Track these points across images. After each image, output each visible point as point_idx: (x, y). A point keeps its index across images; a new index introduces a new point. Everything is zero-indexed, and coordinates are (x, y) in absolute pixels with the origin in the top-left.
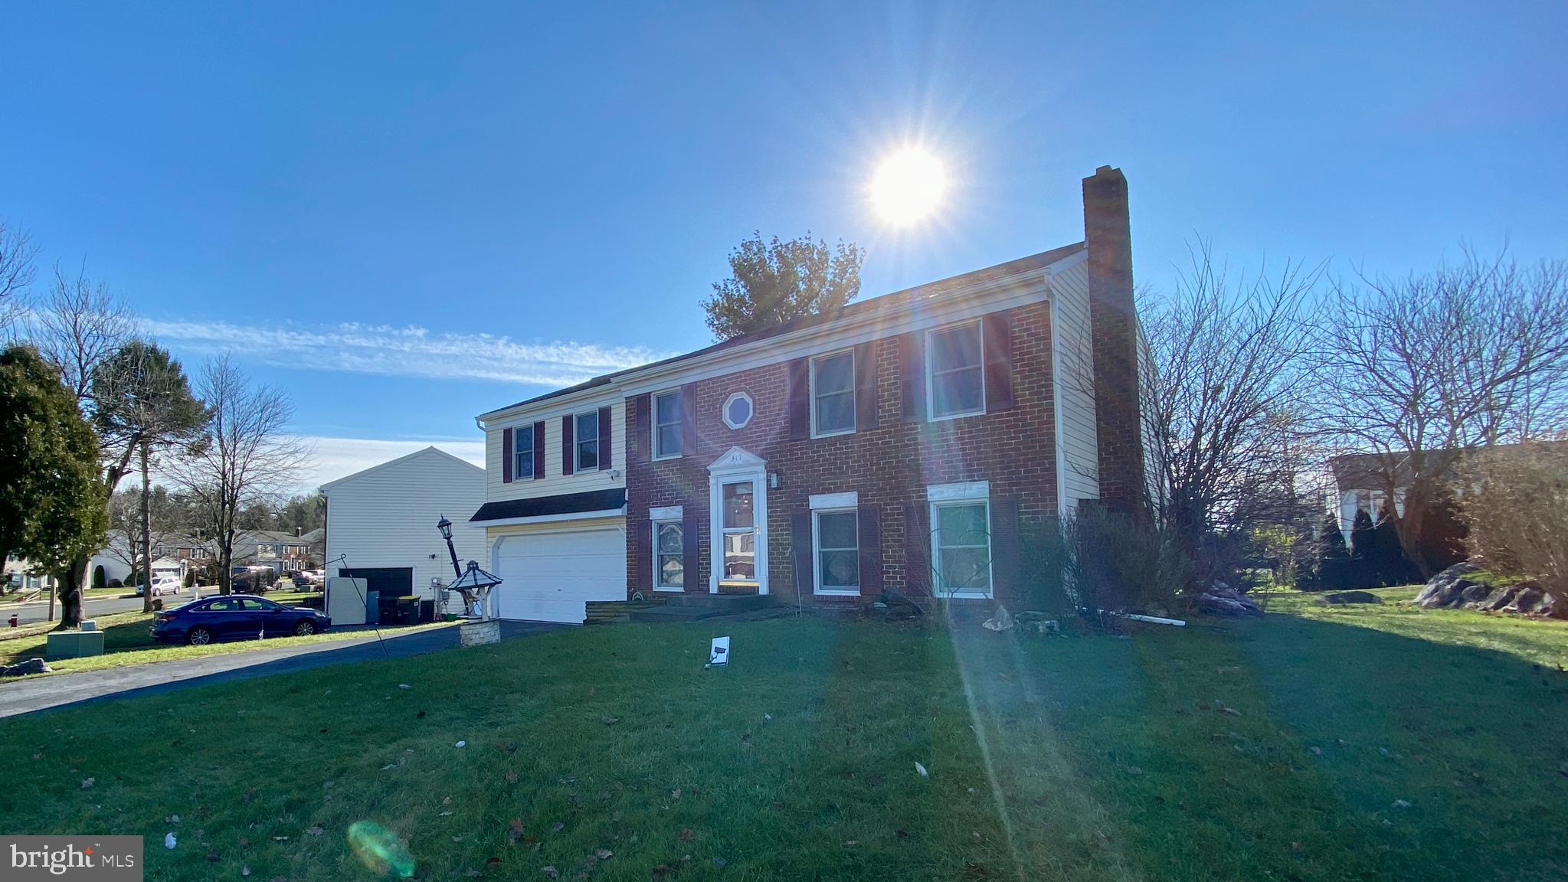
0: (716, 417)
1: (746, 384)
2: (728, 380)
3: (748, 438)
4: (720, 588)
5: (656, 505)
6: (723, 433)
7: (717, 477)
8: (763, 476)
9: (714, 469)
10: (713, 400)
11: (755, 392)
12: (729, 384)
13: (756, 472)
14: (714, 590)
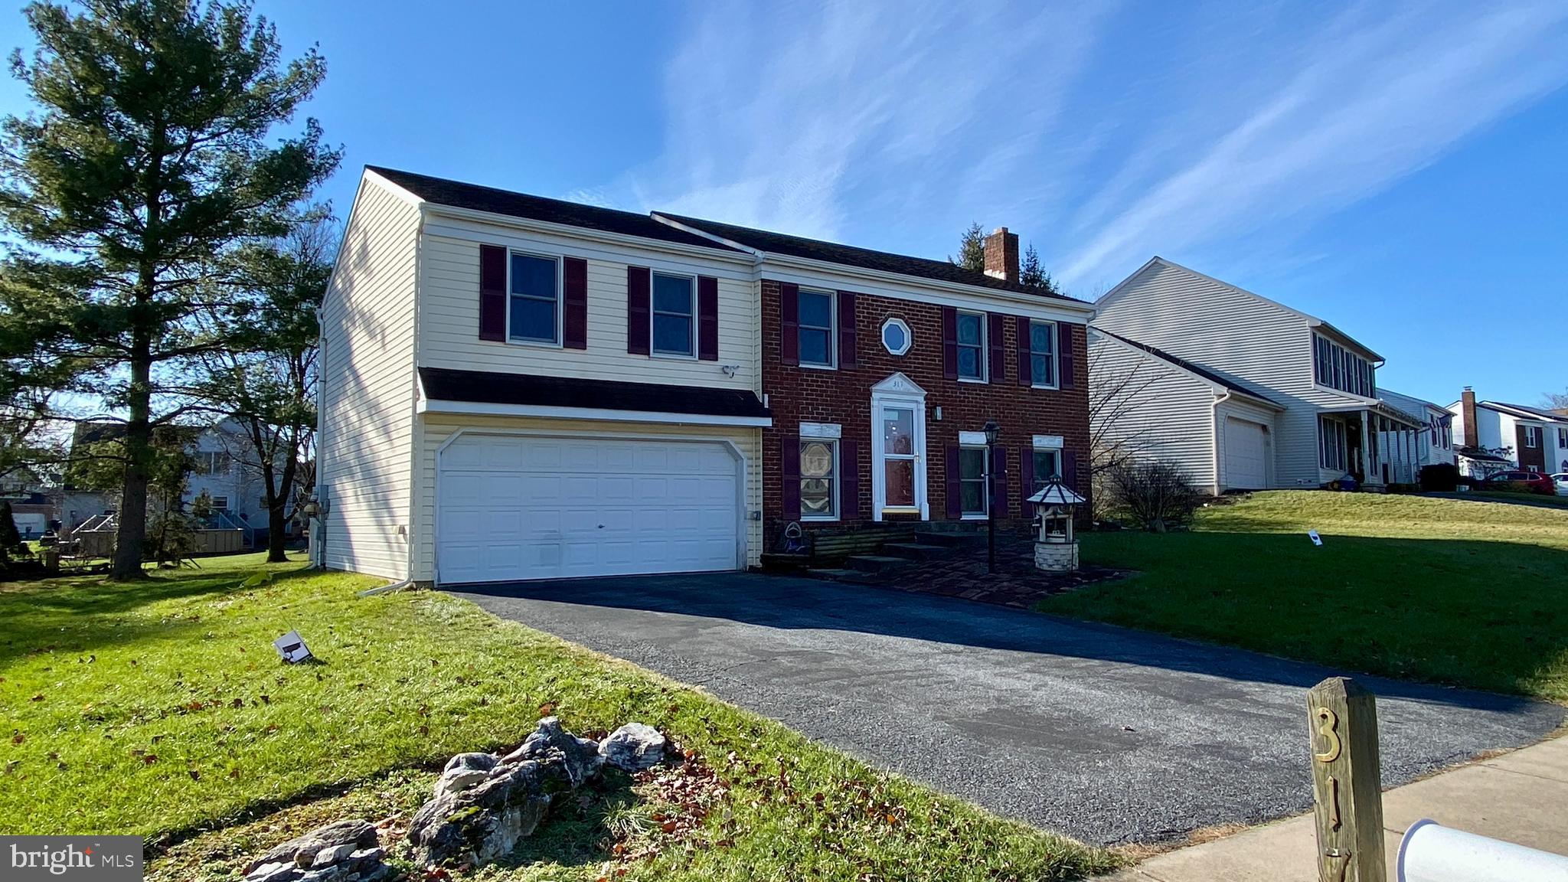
0: (876, 336)
1: (906, 314)
2: (888, 302)
3: (907, 367)
4: (885, 516)
5: (806, 419)
6: (883, 355)
7: (881, 399)
8: (923, 407)
9: (877, 391)
10: (873, 318)
11: (913, 323)
12: (889, 307)
13: (917, 402)
14: (878, 518)
